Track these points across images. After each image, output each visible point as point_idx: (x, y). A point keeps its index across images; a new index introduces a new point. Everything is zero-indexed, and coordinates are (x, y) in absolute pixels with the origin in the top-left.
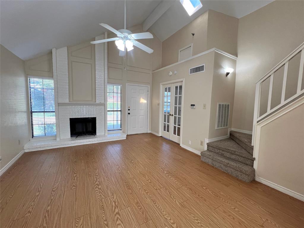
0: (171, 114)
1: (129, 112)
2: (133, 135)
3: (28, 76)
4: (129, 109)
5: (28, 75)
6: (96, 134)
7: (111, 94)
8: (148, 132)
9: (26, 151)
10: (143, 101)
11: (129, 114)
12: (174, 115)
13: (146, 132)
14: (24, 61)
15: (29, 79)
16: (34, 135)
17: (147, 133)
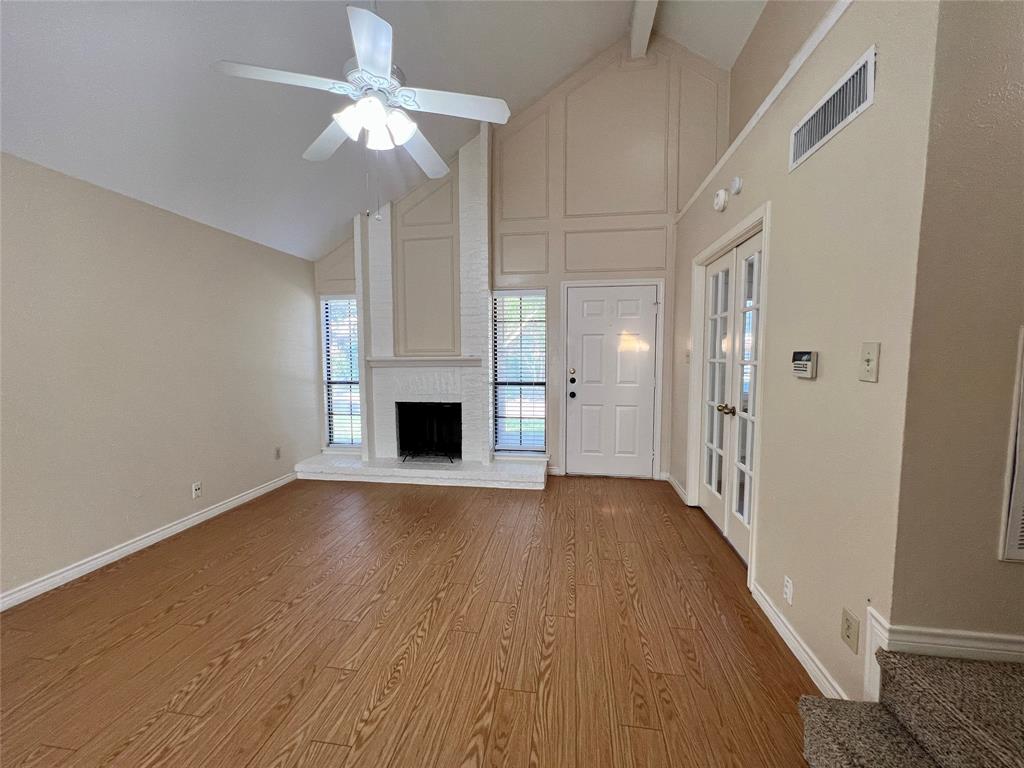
0: (730, 406)
1: (572, 388)
2: (589, 477)
3: (322, 297)
4: (570, 376)
5: (320, 293)
6: (460, 457)
7: (512, 324)
8: (656, 477)
9: (300, 476)
10: (633, 344)
11: (573, 395)
12: (738, 410)
13: (649, 476)
14: (313, 262)
15: (323, 304)
16: (335, 440)
17: (652, 480)
